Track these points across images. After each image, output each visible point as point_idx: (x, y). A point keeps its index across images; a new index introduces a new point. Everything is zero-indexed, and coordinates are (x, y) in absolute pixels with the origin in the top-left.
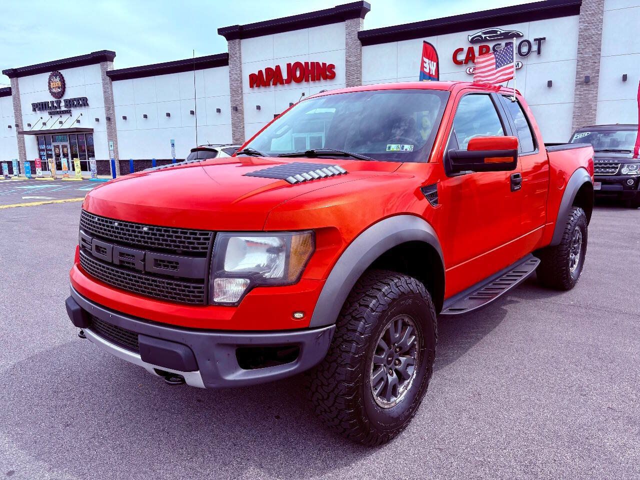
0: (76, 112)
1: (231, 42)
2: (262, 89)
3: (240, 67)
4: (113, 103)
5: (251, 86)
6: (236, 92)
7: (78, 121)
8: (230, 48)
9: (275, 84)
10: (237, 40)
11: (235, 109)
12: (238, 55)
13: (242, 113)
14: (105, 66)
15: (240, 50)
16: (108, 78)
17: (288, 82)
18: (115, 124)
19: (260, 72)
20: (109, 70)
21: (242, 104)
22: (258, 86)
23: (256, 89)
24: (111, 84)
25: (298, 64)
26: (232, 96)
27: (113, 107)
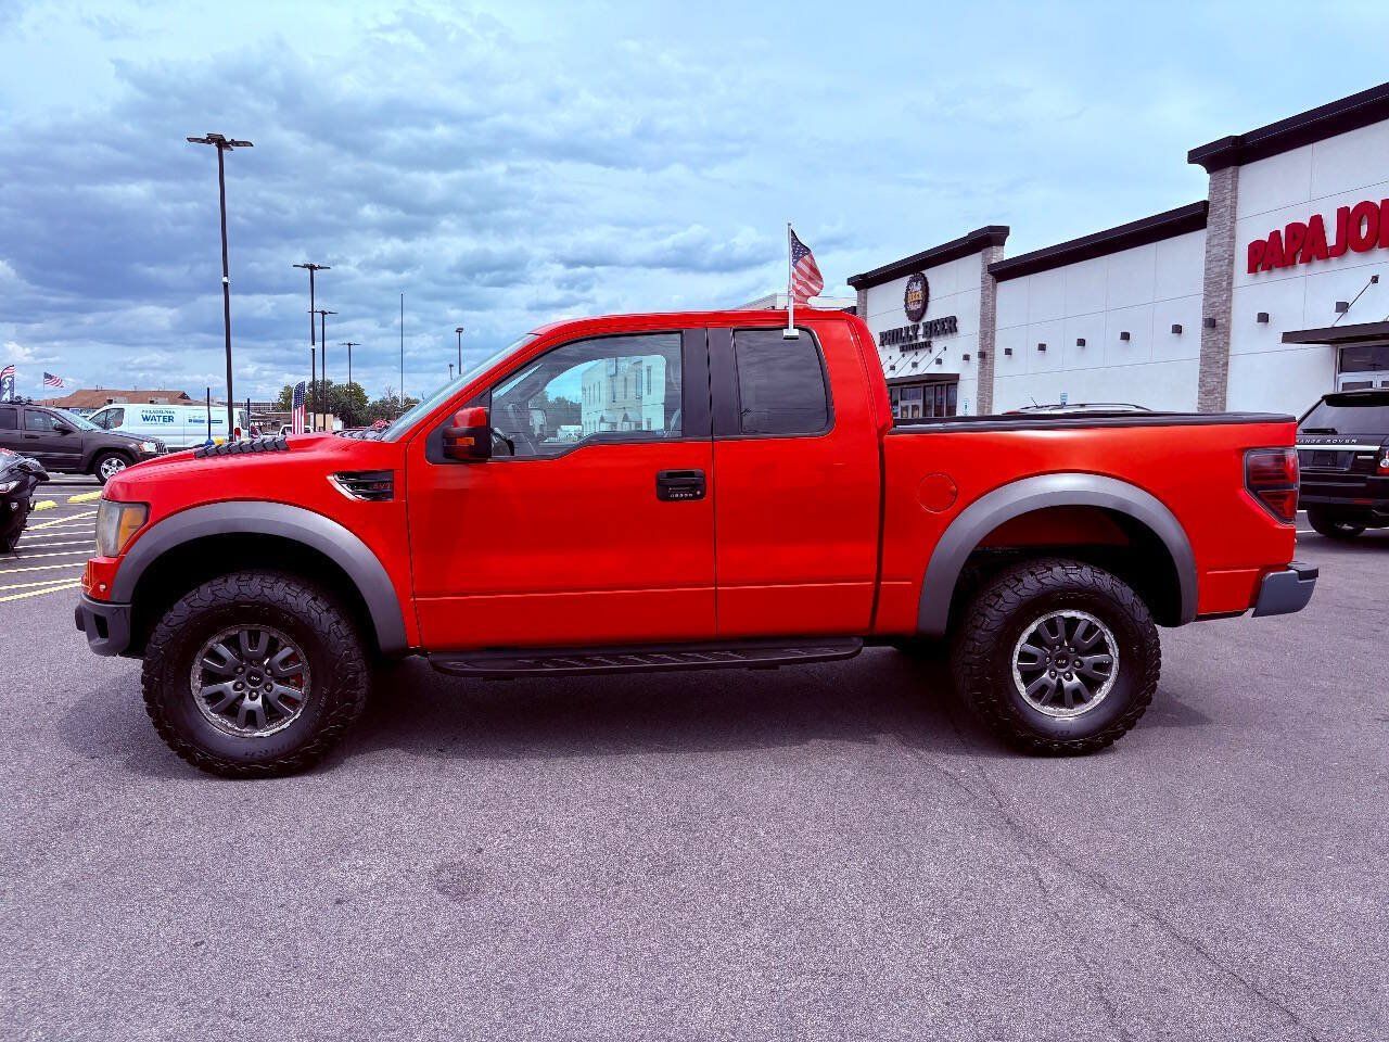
0: (938, 344)
1: (1218, 174)
2: (1278, 274)
3: (1232, 229)
4: (994, 325)
5: (1252, 269)
6: (1218, 286)
7: (939, 362)
8: (1214, 188)
9: (1307, 260)
10: (1231, 169)
11: (1211, 324)
12: (1228, 202)
13: (1227, 334)
14: (988, 256)
15: (1235, 189)
16: (991, 277)
17: (1339, 251)
18: (992, 363)
19: (1275, 235)
20: (994, 261)
21: (1228, 312)
22: (1268, 268)
23: (1263, 274)
24: (995, 287)
25: (1365, 207)
26: (1208, 296)
27: (993, 332)
